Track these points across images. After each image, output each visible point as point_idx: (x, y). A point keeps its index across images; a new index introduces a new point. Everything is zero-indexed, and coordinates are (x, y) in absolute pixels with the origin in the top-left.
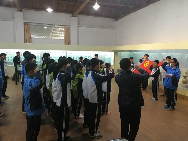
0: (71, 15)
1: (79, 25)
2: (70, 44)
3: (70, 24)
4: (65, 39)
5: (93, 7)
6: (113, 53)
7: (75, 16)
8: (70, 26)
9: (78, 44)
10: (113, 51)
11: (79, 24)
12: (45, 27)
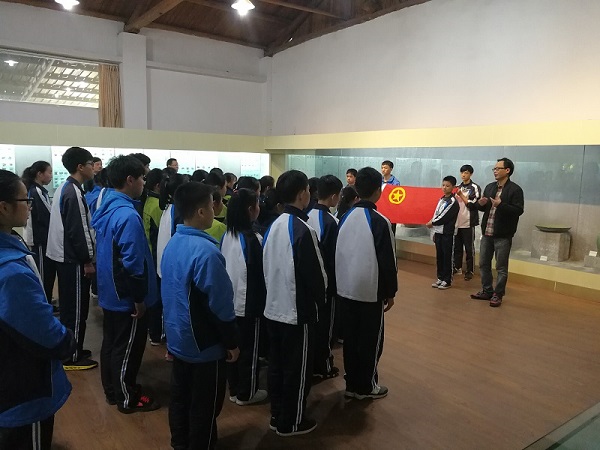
0: (122, 24)
1: (150, 63)
2: (121, 126)
3: (121, 55)
4: (103, 109)
5: (233, 6)
6: (266, 157)
7: (136, 31)
8: (118, 63)
9: (149, 127)
10: (268, 151)
11: (149, 57)
12: (11, 63)
